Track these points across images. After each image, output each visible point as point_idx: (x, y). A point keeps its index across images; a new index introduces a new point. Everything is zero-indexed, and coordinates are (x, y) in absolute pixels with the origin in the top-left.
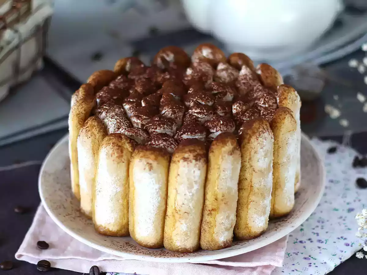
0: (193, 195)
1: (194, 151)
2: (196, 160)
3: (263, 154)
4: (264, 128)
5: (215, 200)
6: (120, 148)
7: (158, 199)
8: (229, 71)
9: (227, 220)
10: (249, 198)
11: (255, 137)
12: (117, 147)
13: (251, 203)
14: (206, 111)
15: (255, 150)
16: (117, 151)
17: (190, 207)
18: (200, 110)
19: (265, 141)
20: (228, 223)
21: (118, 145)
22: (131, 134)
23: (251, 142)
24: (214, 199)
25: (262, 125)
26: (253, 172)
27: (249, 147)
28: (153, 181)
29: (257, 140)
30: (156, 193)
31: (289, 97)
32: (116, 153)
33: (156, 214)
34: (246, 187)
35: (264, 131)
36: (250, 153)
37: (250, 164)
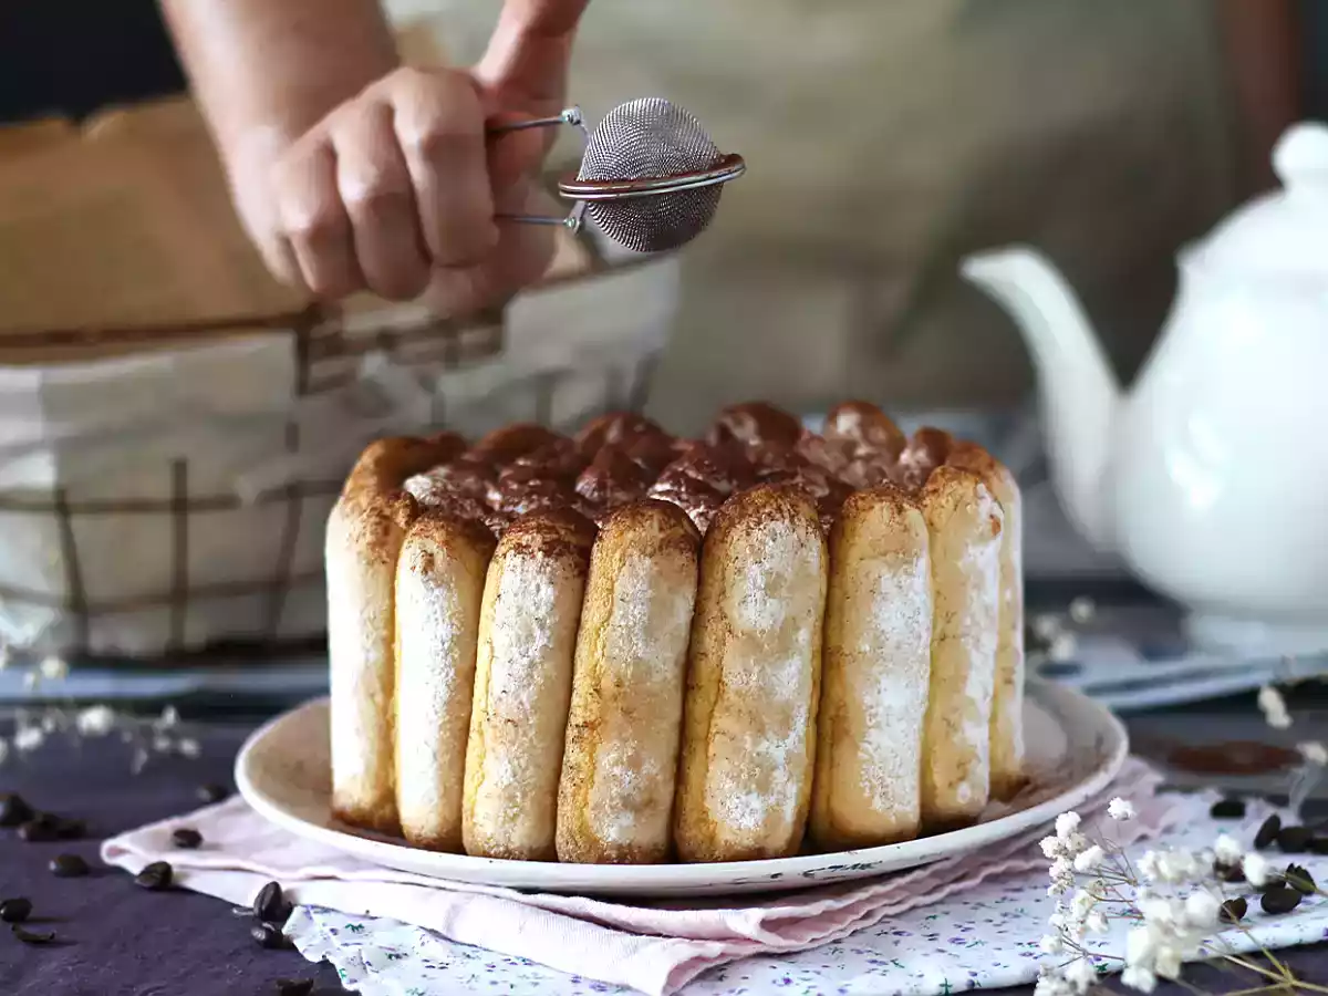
0: (532, 665)
1: (551, 529)
2: (547, 554)
3: (761, 582)
4: (779, 509)
5: (595, 694)
6: (385, 523)
7: (447, 675)
8: (876, 463)
9: (630, 773)
10: (713, 722)
11: (744, 527)
12: (377, 520)
13: (718, 737)
14: (687, 490)
15: (739, 564)
16: (374, 527)
17: (521, 703)
18: (672, 485)
19: (771, 543)
20: (634, 782)
21: (380, 515)
22: (437, 503)
23: (729, 539)
24: (592, 691)
25: (776, 501)
26: (727, 634)
27: (722, 555)
28: (435, 613)
29: (748, 534)
30: (442, 654)
31: (948, 490)
32: (368, 535)
33: (441, 727)
34: (704, 683)
35: (778, 516)
36: (723, 574)
37: (721, 610)
